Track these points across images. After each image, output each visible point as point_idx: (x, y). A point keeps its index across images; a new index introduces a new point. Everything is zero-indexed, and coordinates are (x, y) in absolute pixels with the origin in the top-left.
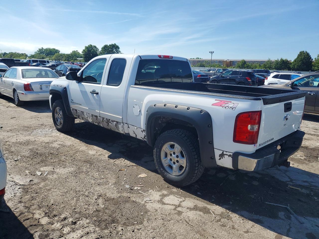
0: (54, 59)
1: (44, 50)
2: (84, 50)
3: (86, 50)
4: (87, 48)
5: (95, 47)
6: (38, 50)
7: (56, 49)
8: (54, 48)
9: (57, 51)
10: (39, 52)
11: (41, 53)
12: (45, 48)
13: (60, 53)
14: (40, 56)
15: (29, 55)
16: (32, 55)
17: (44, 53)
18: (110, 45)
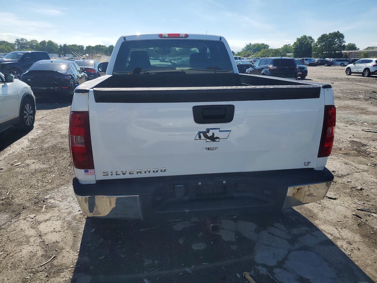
0: (260, 55)
1: (251, 46)
2: (295, 43)
3: (298, 42)
4: (298, 40)
5: (310, 38)
6: (246, 46)
7: (265, 44)
8: (263, 43)
9: (265, 47)
10: (246, 49)
11: (248, 49)
12: (253, 44)
13: (269, 48)
14: (246, 53)
15: (236, 53)
16: (239, 52)
17: (251, 50)
18: (330, 34)
